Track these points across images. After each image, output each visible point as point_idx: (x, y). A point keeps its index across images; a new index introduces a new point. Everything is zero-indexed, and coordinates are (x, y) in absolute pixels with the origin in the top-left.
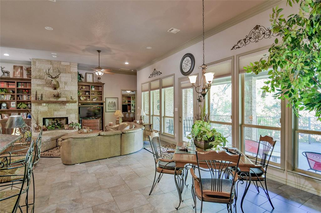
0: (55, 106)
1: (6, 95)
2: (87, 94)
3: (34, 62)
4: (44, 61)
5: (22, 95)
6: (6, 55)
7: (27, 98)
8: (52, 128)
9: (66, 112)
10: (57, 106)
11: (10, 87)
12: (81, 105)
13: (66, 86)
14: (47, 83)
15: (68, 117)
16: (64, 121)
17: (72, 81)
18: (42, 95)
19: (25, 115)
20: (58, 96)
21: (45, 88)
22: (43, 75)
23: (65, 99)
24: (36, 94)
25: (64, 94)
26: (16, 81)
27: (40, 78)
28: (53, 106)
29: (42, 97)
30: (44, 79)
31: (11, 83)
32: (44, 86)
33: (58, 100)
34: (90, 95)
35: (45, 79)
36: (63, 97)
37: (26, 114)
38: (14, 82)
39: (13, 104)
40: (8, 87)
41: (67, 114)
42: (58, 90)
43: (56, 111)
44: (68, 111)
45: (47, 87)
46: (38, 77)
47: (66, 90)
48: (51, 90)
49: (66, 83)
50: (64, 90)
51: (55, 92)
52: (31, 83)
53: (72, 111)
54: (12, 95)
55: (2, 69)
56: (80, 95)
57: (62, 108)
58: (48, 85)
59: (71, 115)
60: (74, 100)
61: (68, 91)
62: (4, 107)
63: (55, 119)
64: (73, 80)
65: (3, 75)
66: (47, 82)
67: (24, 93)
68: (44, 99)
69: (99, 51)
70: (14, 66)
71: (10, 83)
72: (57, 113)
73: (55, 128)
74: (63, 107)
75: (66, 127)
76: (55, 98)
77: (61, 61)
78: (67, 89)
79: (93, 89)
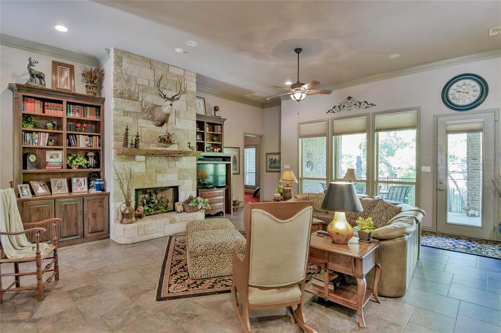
0: (159, 162)
1: (37, 132)
3: (119, 57)
4: (139, 59)
5: (75, 135)
7: (88, 142)
8: (150, 210)
11: (49, 112)
13: (177, 120)
14: (143, 109)
15: (177, 187)
16: (169, 195)
17: (187, 110)
18: (137, 136)
19: (83, 184)
20: (166, 140)
21: (139, 120)
22: (137, 91)
24: (126, 134)
27: (130, 98)
28: (155, 162)
29: (137, 141)
30: (138, 100)
31: (53, 104)
32: (136, 115)
33: (168, 149)
35: (140, 99)
37: (86, 181)
38: (61, 102)
39: (52, 157)
40: (44, 112)
41: (179, 179)
43: (160, 172)
45: (144, 118)
46: (127, 95)
51: (162, 131)
53: (188, 172)
54: (51, 134)
55: (31, 64)
57: (172, 167)
58: (145, 115)
61: (182, 130)
64: (189, 108)
65: (32, 81)
66: (144, 107)
67: (81, 131)
69: (298, 51)
70: (54, 62)
71: (49, 104)
74: (172, 164)
76: (162, 144)
77: (169, 65)
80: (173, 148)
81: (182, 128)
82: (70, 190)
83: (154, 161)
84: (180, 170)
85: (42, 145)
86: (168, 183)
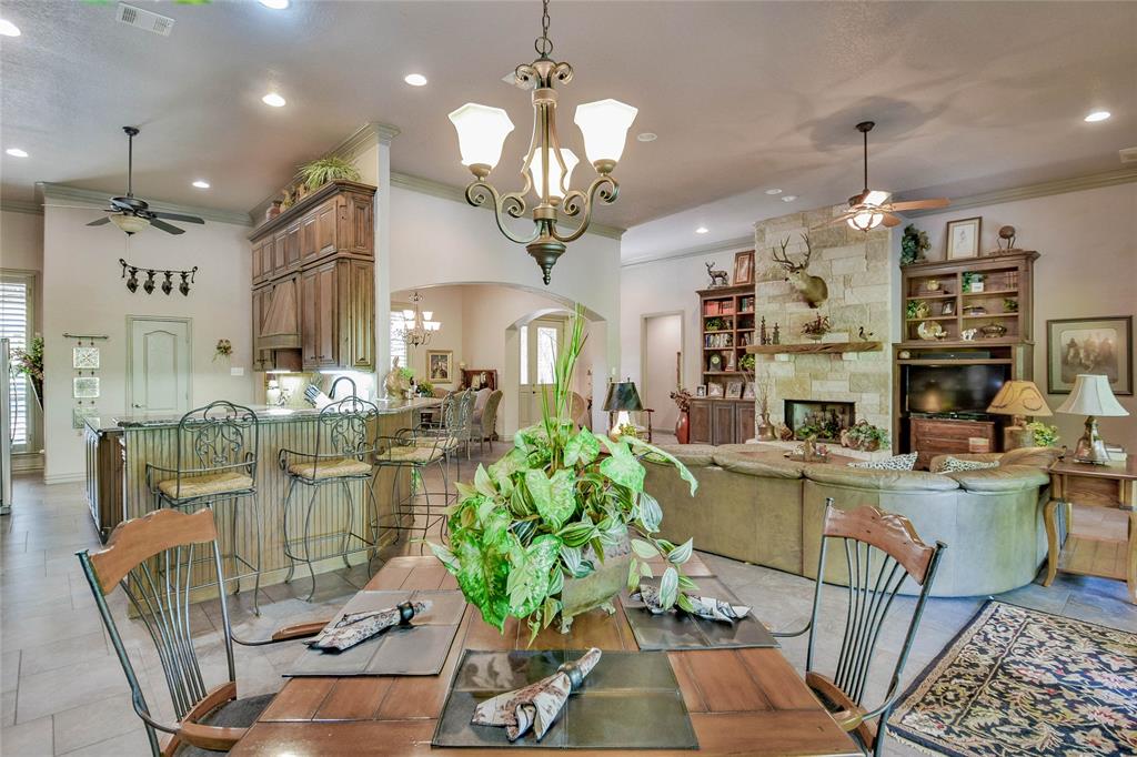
2: (948, 310)
6: (702, 230)
9: (847, 384)
10: (821, 363)
12: (912, 357)
18: (776, 328)
21: (787, 305)
23: (843, 338)
25: (841, 319)
26: (734, 296)
29: (776, 334)
33: (818, 342)
34: (956, 314)
36: (838, 331)
42: (823, 310)
44: (857, 381)
45: (793, 300)
47: (848, 306)
48: (804, 309)
49: (847, 281)
50: (843, 305)
52: (753, 296)
56: (916, 317)
57: (836, 370)
59: (864, 396)
60: (871, 339)
61: (855, 307)
62: (715, 365)
63: (829, 408)
68: (785, 340)
72: (821, 385)
73: (820, 437)
74: (837, 364)
75: (845, 436)
78: (852, 298)
79: (976, 287)
80: (826, 339)
81: (857, 302)
82: (742, 396)
83: (806, 360)
84: (853, 375)
85: (722, 347)
86: (831, 396)
